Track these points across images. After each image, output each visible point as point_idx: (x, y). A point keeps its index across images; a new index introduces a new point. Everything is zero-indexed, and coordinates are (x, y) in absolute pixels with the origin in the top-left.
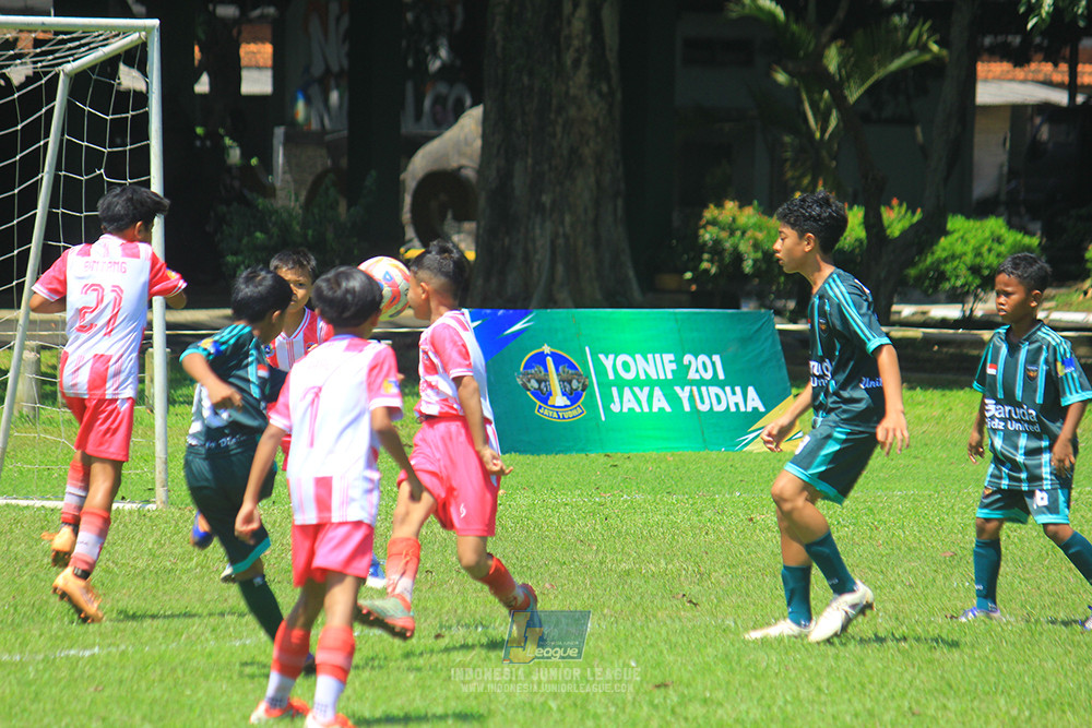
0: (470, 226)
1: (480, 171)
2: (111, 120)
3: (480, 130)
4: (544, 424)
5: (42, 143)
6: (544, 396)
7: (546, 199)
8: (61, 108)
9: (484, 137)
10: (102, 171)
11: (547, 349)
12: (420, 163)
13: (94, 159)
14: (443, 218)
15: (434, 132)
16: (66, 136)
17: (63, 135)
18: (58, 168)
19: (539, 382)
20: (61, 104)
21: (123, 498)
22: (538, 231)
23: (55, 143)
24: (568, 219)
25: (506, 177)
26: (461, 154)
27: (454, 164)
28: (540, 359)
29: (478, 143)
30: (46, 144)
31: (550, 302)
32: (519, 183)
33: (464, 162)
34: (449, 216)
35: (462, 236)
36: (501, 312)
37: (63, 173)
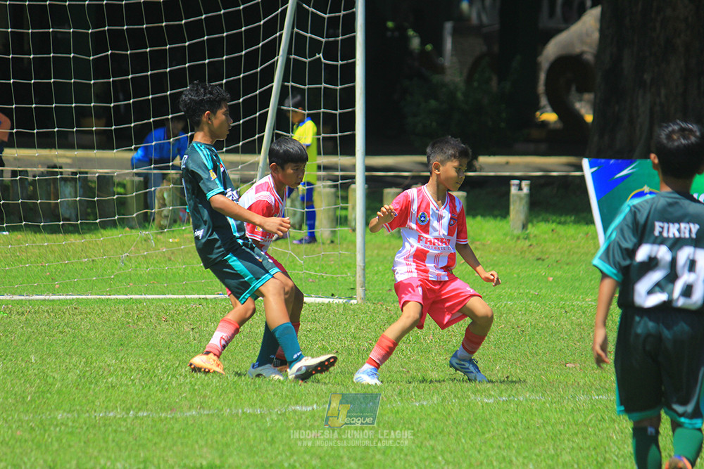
0: (589, 96)
1: (597, 56)
2: (328, 18)
3: (598, 25)
5: (278, 34)
7: (647, 77)
8: (292, 8)
9: (602, 31)
10: (321, 55)
11: (646, 189)
12: (552, 49)
13: (315, 46)
14: (568, 90)
15: (563, 26)
16: (296, 30)
17: (293, 28)
18: (289, 53)
20: (292, 5)
21: (333, 295)
22: (640, 100)
23: (287, 34)
24: (663, 92)
25: (617, 60)
26: (583, 42)
27: (577, 50)
29: (596, 35)
30: (281, 36)
32: (627, 65)
33: (585, 48)
34: (574, 88)
35: (583, 103)
36: (612, 161)
37: (293, 56)
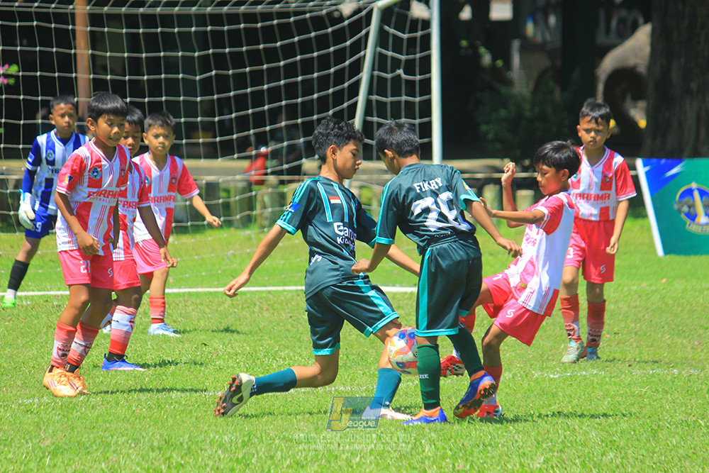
0: (642, 104)
1: (650, 67)
2: (407, 38)
3: (649, 41)
4: (692, 236)
5: (362, 53)
6: (692, 217)
7: (694, 86)
8: (374, 30)
9: (653, 45)
10: (401, 71)
11: (694, 185)
12: (609, 63)
13: (396, 64)
14: (624, 99)
15: (617, 41)
16: (378, 49)
17: (376, 47)
18: (373, 69)
19: (690, 207)
20: (374, 27)
22: (688, 107)
23: (370, 53)
25: (666, 72)
26: (636, 56)
27: (632, 63)
28: (689, 192)
29: (647, 49)
30: (365, 54)
31: (696, 154)
32: (676, 75)
33: (639, 61)
34: (629, 97)
35: (637, 110)
36: (663, 161)
37: (376, 73)
